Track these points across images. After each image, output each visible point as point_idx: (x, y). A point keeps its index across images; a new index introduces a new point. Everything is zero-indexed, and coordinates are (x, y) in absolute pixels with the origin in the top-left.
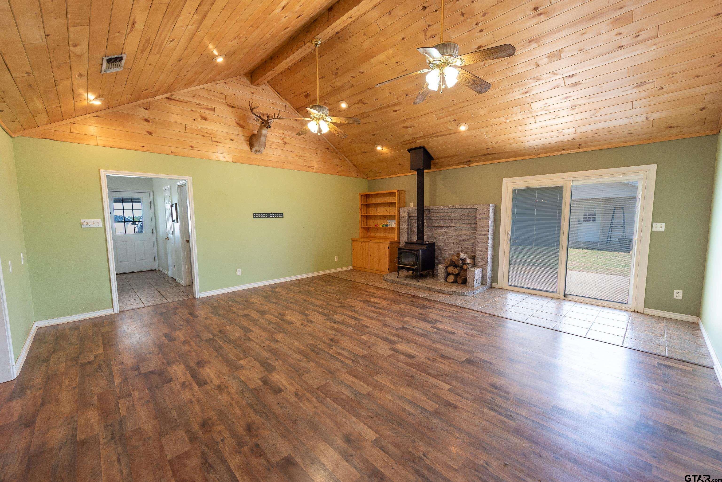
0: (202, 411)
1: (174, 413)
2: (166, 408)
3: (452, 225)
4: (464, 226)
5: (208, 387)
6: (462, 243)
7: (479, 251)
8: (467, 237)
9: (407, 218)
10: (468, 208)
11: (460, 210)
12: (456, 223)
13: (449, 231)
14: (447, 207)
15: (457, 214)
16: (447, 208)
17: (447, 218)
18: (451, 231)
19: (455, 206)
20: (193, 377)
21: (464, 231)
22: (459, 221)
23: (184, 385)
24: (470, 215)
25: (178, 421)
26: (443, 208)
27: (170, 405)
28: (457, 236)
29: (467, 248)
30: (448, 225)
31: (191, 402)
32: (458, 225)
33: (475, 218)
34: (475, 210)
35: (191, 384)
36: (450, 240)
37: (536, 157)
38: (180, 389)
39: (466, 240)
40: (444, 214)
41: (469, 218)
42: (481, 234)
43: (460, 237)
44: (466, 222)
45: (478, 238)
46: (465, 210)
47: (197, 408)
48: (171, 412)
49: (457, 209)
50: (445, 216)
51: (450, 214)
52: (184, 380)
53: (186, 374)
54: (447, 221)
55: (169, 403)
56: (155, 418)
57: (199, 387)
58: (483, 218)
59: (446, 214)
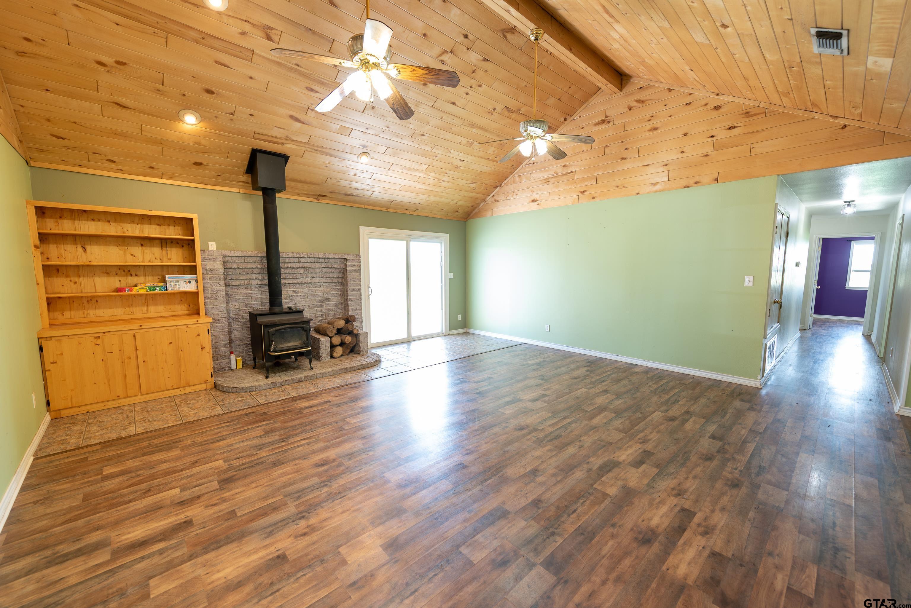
0: (723, 494)
1: (751, 514)
2: (755, 527)
3: (306, 280)
4: (324, 281)
5: (687, 505)
6: (321, 305)
7: (353, 310)
8: (327, 295)
9: (221, 271)
10: (335, 258)
11: (323, 261)
12: (314, 277)
13: (301, 290)
14: (305, 254)
15: (317, 265)
16: (306, 256)
17: (301, 271)
18: (303, 290)
19: (317, 254)
20: (684, 530)
21: (322, 289)
22: (318, 275)
23: (707, 532)
24: (335, 267)
25: (754, 506)
26: (298, 256)
27: (748, 524)
28: (313, 296)
29: (329, 310)
30: (300, 280)
31: (723, 509)
32: (316, 280)
33: (344, 271)
34: (343, 260)
35: (699, 525)
36: (304, 302)
37: (386, 210)
38: (717, 531)
39: (327, 300)
40: (298, 265)
41: (333, 270)
42: (353, 290)
43: (317, 296)
44: (327, 275)
45: (351, 295)
46: (330, 261)
47: (725, 499)
48: (754, 519)
49: (320, 258)
50: (298, 268)
51: (306, 265)
52: (699, 537)
53: (685, 543)
54: (299, 276)
55: (747, 528)
56: (775, 528)
57: (695, 514)
58: (355, 271)
59: (301, 265)
